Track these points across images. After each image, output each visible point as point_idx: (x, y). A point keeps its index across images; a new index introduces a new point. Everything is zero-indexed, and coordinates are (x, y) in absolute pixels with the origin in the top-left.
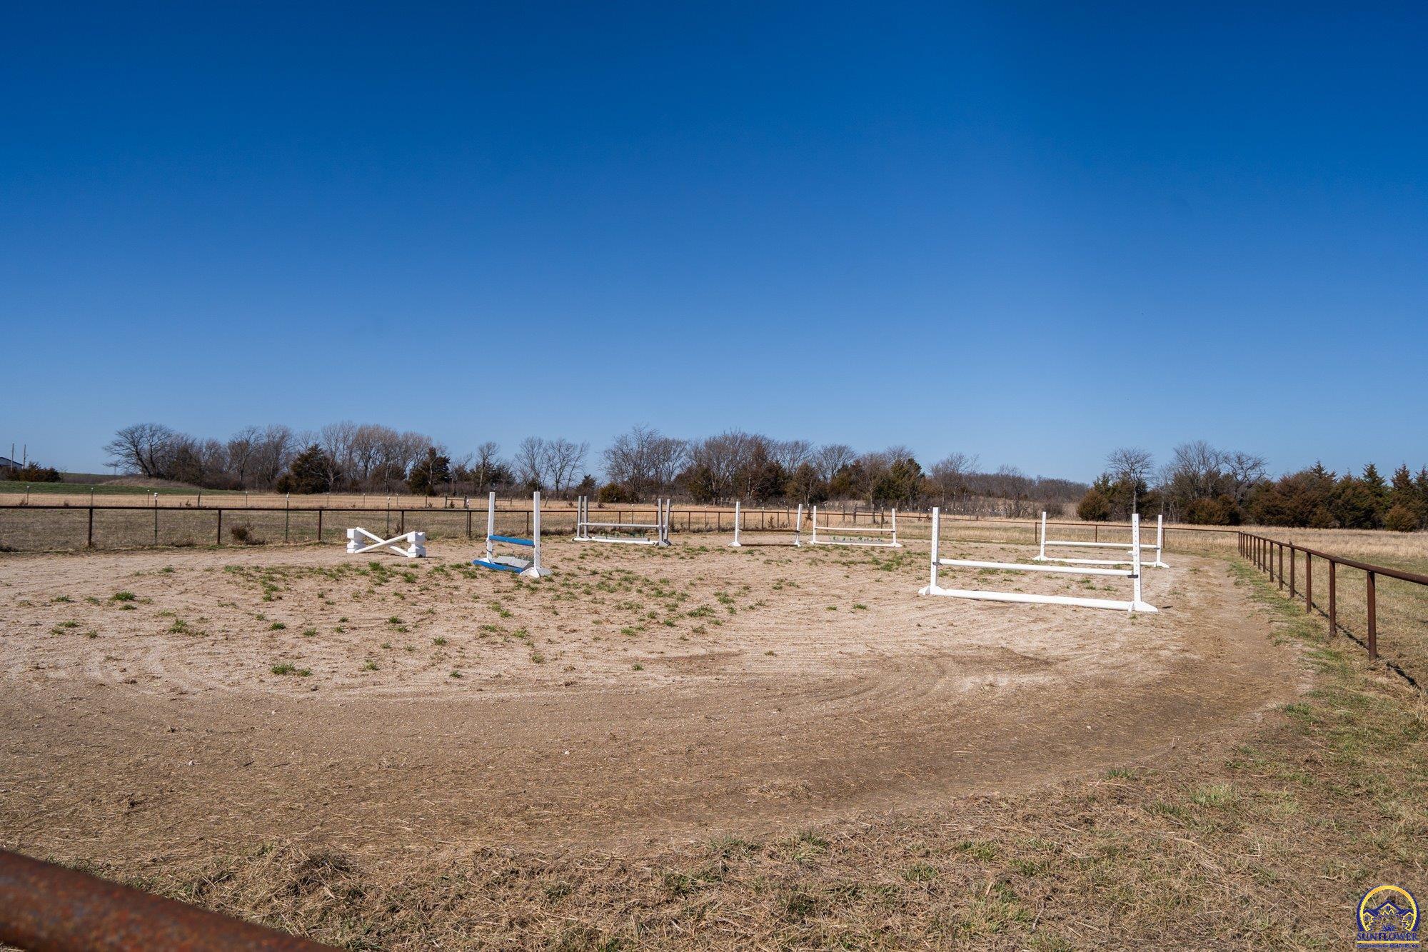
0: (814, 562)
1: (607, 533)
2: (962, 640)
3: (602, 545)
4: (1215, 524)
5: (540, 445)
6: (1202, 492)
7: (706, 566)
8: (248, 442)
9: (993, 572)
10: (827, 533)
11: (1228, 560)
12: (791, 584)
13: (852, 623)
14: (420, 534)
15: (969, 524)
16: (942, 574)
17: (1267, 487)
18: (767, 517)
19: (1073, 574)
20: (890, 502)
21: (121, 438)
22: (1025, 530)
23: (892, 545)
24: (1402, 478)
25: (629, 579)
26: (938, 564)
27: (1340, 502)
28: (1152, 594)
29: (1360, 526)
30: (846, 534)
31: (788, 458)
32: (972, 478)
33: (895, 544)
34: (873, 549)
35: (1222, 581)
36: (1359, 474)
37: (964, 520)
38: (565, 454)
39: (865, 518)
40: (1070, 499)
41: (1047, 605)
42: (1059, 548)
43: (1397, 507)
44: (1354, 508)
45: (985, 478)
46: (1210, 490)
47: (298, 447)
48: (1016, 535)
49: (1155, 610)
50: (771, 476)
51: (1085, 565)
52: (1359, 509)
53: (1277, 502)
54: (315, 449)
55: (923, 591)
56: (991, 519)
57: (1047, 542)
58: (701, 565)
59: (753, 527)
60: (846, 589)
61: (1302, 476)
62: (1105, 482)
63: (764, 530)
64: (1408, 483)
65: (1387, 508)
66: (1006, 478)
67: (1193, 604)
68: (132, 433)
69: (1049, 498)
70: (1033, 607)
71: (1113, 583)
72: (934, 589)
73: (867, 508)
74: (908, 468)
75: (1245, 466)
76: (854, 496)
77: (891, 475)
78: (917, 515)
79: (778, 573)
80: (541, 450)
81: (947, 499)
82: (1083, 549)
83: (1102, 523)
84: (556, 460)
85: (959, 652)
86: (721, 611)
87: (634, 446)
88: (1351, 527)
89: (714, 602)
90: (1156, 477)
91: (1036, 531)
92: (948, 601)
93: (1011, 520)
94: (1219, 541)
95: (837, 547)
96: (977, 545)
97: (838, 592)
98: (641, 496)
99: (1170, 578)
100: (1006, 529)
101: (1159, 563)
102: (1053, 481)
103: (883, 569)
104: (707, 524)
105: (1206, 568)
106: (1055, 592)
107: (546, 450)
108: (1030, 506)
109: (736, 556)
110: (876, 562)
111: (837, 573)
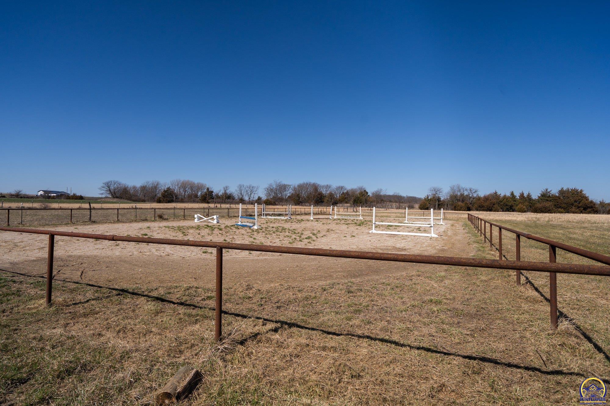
0: (337, 224)
1: (270, 215)
2: (382, 244)
3: (271, 219)
4: (462, 211)
5: (243, 186)
6: (459, 200)
7: (305, 225)
8: (146, 186)
9: (391, 226)
10: (339, 215)
11: (464, 222)
12: (332, 230)
13: (351, 240)
14: (218, 216)
15: (384, 211)
16: (376, 227)
17: (479, 199)
18: (320, 210)
19: (416, 226)
20: (358, 204)
21: (104, 185)
22: (402, 213)
23: (360, 218)
24: (522, 195)
25: (284, 229)
26: (375, 224)
27: (502, 203)
28: (438, 232)
29: (508, 211)
30: (345, 215)
31: (325, 190)
32: (385, 196)
33: (361, 218)
34: (354, 219)
35: (460, 228)
36: (508, 194)
37: (382, 210)
38: (252, 190)
39: (351, 210)
40: (417, 203)
41: (407, 235)
42: (412, 219)
43: (520, 204)
44: (506, 205)
45: (389, 196)
46: (461, 200)
47: (163, 188)
48: (399, 215)
49: (437, 236)
50: (319, 196)
51: (419, 224)
52: (508, 206)
53: (482, 204)
54: (169, 188)
55: (370, 232)
56: (391, 210)
57: (408, 217)
58: (303, 225)
59: (315, 213)
60: (348, 231)
61: (491, 195)
62: (428, 197)
63: (319, 214)
64: (524, 197)
65: (517, 205)
66: (396, 196)
67: (449, 235)
68: (108, 183)
69: (410, 202)
70: (402, 236)
71: (427, 229)
72: (374, 231)
73: (351, 206)
74: (364, 193)
75: (472, 192)
76: (346, 203)
77: (359, 195)
78: (367, 208)
79: (326, 227)
80: (244, 188)
81: (377, 203)
82: (419, 219)
83: (426, 211)
84: (249, 191)
85: (381, 247)
86: (314, 238)
87: (274, 187)
88: (506, 211)
89: (311, 235)
90: (444, 195)
91: (405, 214)
92: (378, 234)
93: (397, 210)
94: (463, 216)
95: (343, 219)
96: (386, 218)
97: (346, 232)
98: (277, 203)
99: (444, 227)
100: (396, 213)
101: (442, 223)
102: (411, 197)
103: (358, 225)
104: (301, 212)
105: (456, 224)
106: (409, 232)
107: (245, 188)
108: (403, 205)
109: (313, 222)
110: (356, 223)
111: (344, 227)
